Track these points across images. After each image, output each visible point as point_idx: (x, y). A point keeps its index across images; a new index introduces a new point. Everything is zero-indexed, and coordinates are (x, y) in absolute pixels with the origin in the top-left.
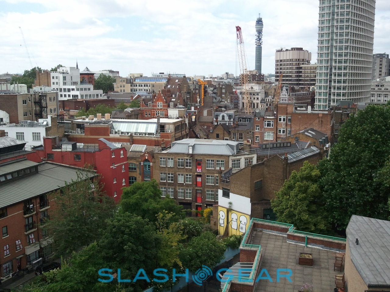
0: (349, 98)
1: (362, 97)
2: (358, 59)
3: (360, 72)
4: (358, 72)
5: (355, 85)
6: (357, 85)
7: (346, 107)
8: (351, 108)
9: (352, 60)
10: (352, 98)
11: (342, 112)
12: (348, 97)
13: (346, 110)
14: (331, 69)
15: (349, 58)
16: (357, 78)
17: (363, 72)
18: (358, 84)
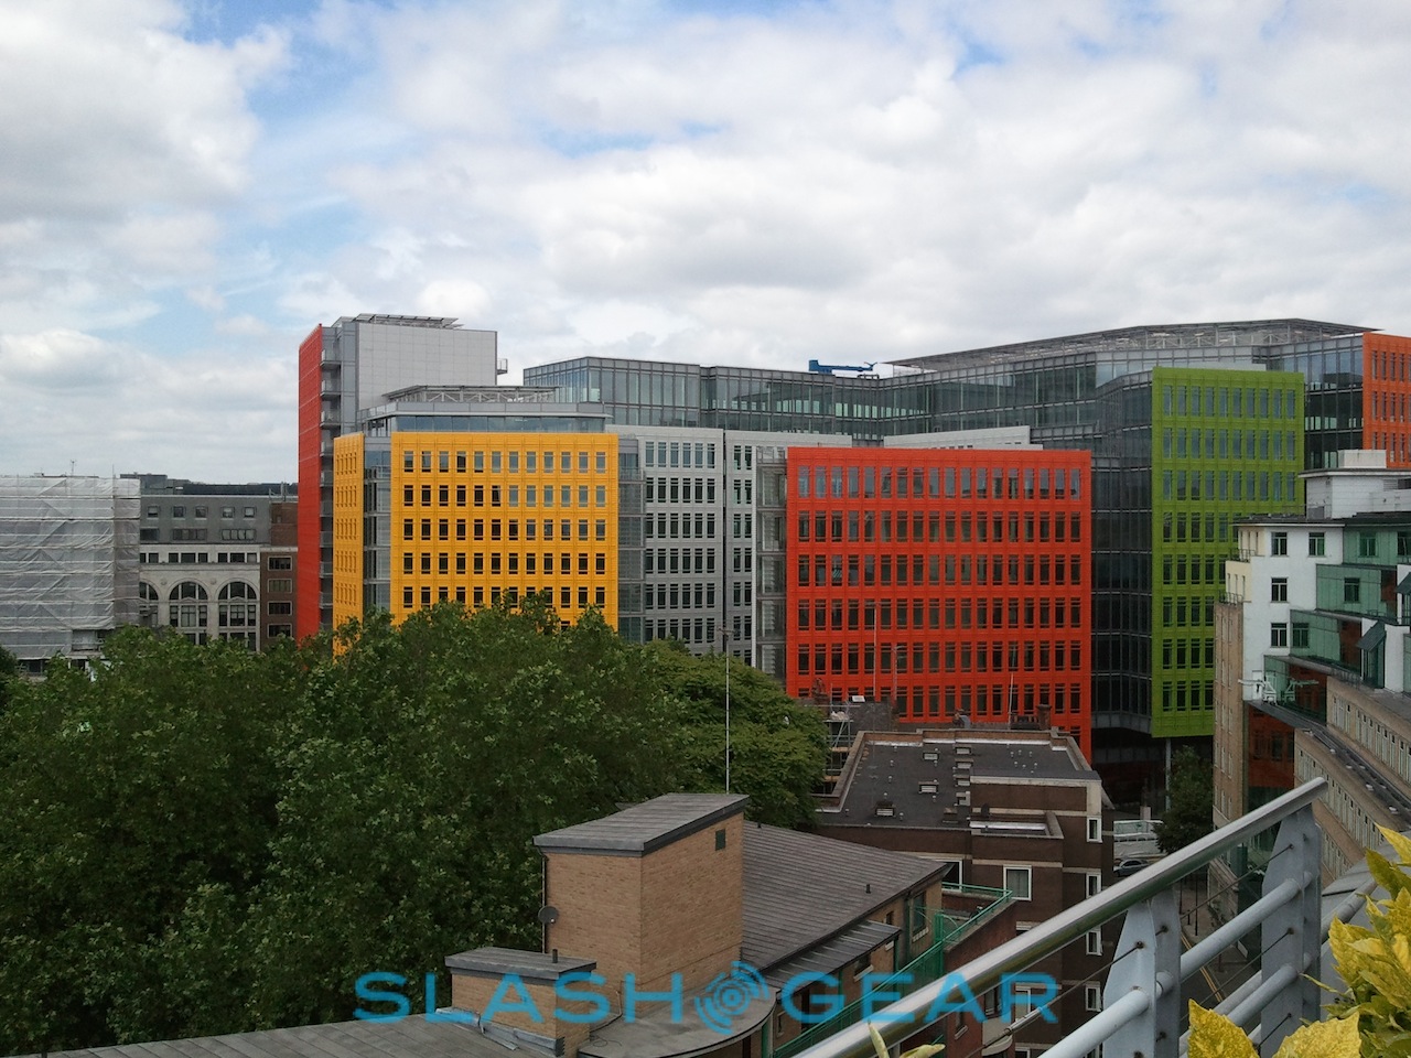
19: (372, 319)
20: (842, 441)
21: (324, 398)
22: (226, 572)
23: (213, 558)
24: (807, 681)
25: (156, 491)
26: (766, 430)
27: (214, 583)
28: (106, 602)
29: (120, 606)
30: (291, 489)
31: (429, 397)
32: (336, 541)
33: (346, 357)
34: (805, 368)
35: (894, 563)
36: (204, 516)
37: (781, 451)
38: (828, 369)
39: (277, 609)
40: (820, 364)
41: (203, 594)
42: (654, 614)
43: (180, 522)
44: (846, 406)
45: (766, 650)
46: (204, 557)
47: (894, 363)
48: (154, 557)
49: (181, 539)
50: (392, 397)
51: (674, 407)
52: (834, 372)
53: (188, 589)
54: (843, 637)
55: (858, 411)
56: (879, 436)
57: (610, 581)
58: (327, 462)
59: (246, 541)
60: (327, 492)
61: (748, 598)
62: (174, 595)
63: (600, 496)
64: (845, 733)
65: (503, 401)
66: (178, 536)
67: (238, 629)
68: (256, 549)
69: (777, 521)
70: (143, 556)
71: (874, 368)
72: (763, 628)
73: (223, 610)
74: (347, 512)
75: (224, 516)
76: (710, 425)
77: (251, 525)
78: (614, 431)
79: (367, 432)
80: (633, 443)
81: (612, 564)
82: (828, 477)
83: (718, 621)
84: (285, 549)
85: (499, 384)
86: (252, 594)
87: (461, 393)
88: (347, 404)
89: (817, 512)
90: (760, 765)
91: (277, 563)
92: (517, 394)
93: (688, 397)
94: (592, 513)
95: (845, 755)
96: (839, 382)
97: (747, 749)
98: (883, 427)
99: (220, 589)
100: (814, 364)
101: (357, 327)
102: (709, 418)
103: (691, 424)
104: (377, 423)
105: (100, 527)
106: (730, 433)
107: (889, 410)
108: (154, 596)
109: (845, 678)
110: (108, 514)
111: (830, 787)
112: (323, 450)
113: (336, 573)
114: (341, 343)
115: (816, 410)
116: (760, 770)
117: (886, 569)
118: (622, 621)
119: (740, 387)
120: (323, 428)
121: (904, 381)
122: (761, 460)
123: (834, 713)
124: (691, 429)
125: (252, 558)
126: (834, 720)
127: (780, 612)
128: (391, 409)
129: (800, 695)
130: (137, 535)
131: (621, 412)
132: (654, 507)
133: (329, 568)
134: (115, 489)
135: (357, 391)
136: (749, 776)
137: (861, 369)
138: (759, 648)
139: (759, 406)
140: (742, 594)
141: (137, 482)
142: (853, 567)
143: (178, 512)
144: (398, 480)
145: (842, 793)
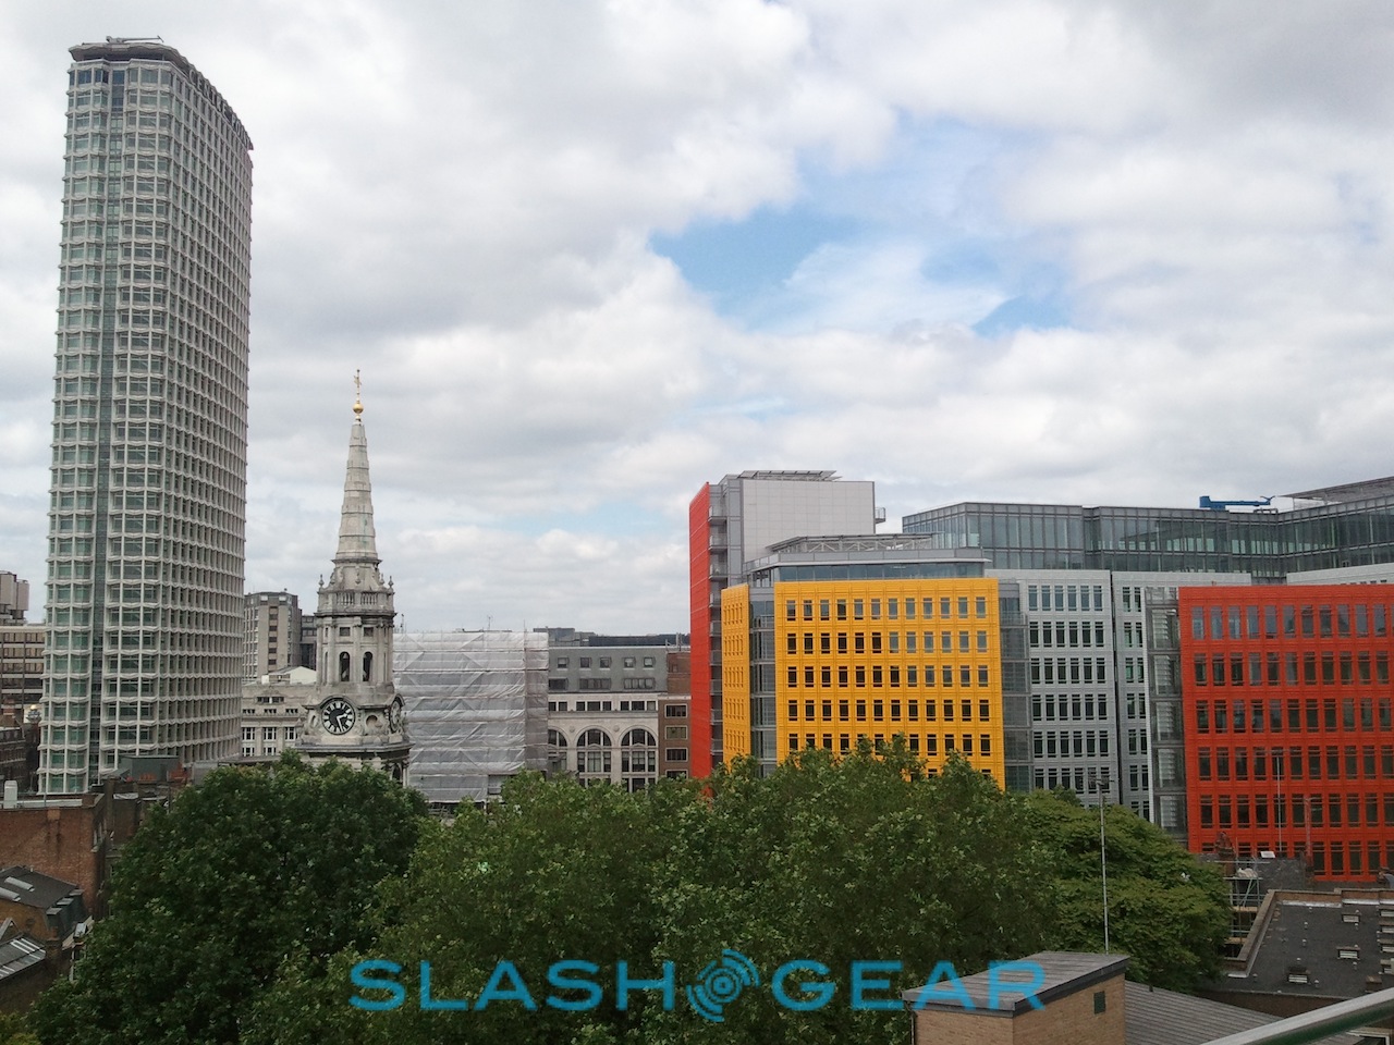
0: (166, 745)
1: (212, 739)
2: (195, 609)
3: (200, 653)
4: (193, 653)
5: (185, 698)
6: (192, 697)
7: (154, 780)
8: (171, 783)
9: (173, 611)
10: (176, 744)
11: (139, 799)
12: (161, 741)
13: (153, 791)
14: (98, 642)
15: (161, 606)
16: (193, 675)
17: (213, 654)
18: (196, 694)
19: (756, 475)
20: (1241, 579)
21: (712, 552)
22: (626, 720)
23: (616, 706)
24: (1210, 834)
25: (565, 643)
26: (1156, 570)
27: (617, 731)
28: (518, 748)
29: (530, 753)
30: (685, 639)
31: (810, 547)
32: (725, 689)
33: (733, 510)
34: (1196, 505)
35: (1303, 708)
36: (607, 667)
37: (1173, 591)
38: (1221, 505)
39: (674, 755)
40: (1212, 500)
41: (607, 741)
42: (1044, 763)
43: (586, 673)
44: (1243, 542)
45: (1164, 801)
46: (608, 705)
47: (1293, 496)
48: (563, 705)
49: (587, 688)
50: (775, 549)
51: (1057, 550)
52: (1227, 508)
53: (594, 736)
54: (1248, 787)
55: (1256, 547)
56: (1282, 572)
57: (995, 728)
58: (715, 613)
59: (646, 689)
60: (715, 641)
61: (1144, 747)
62: (581, 742)
63: (982, 640)
64: (1254, 891)
65: (881, 548)
66: (585, 685)
67: (639, 774)
68: (655, 697)
69: (1172, 665)
70: (552, 706)
71: (1272, 501)
72: (1161, 778)
73: (626, 756)
74: (735, 659)
75: (626, 666)
76: (1096, 566)
77: (650, 675)
78: (994, 575)
79: (751, 583)
80: (1014, 587)
81: (997, 711)
82: (1225, 617)
83: (1113, 771)
84: (682, 698)
85: (877, 533)
86: (651, 741)
87: (840, 543)
88: (733, 556)
89: (1214, 655)
90: (1155, 924)
91: (673, 711)
92: (895, 541)
93: (1072, 538)
94: (973, 659)
95: (1254, 915)
96: (1233, 518)
97: (1141, 905)
98: (1286, 564)
99: (622, 737)
100: (1205, 500)
101: (741, 484)
102: (1094, 559)
103: (1075, 566)
104: (762, 574)
105: (513, 678)
106: (1119, 575)
107: (1291, 545)
108: (563, 743)
109: (1253, 832)
110: (519, 665)
111: (1236, 949)
112: (711, 601)
113: (725, 720)
114: (727, 499)
115: (1211, 548)
116: (1155, 928)
117: (1294, 714)
118: (1010, 770)
119: (1125, 528)
120: (712, 580)
121: (1306, 515)
122: (1151, 600)
123: (1240, 870)
124: (1075, 571)
125: (651, 707)
126: (1241, 877)
127: (1178, 760)
128: (774, 560)
129: (1204, 850)
130: (546, 685)
131: (1001, 555)
132: (1039, 652)
133: (719, 716)
134: (526, 642)
135: (742, 545)
136: (1144, 935)
137: (1256, 504)
138: (1157, 800)
139: (1148, 546)
140: (1136, 743)
141: (545, 635)
142: (1258, 712)
143: (585, 663)
144: (781, 628)
145: (1249, 957)
